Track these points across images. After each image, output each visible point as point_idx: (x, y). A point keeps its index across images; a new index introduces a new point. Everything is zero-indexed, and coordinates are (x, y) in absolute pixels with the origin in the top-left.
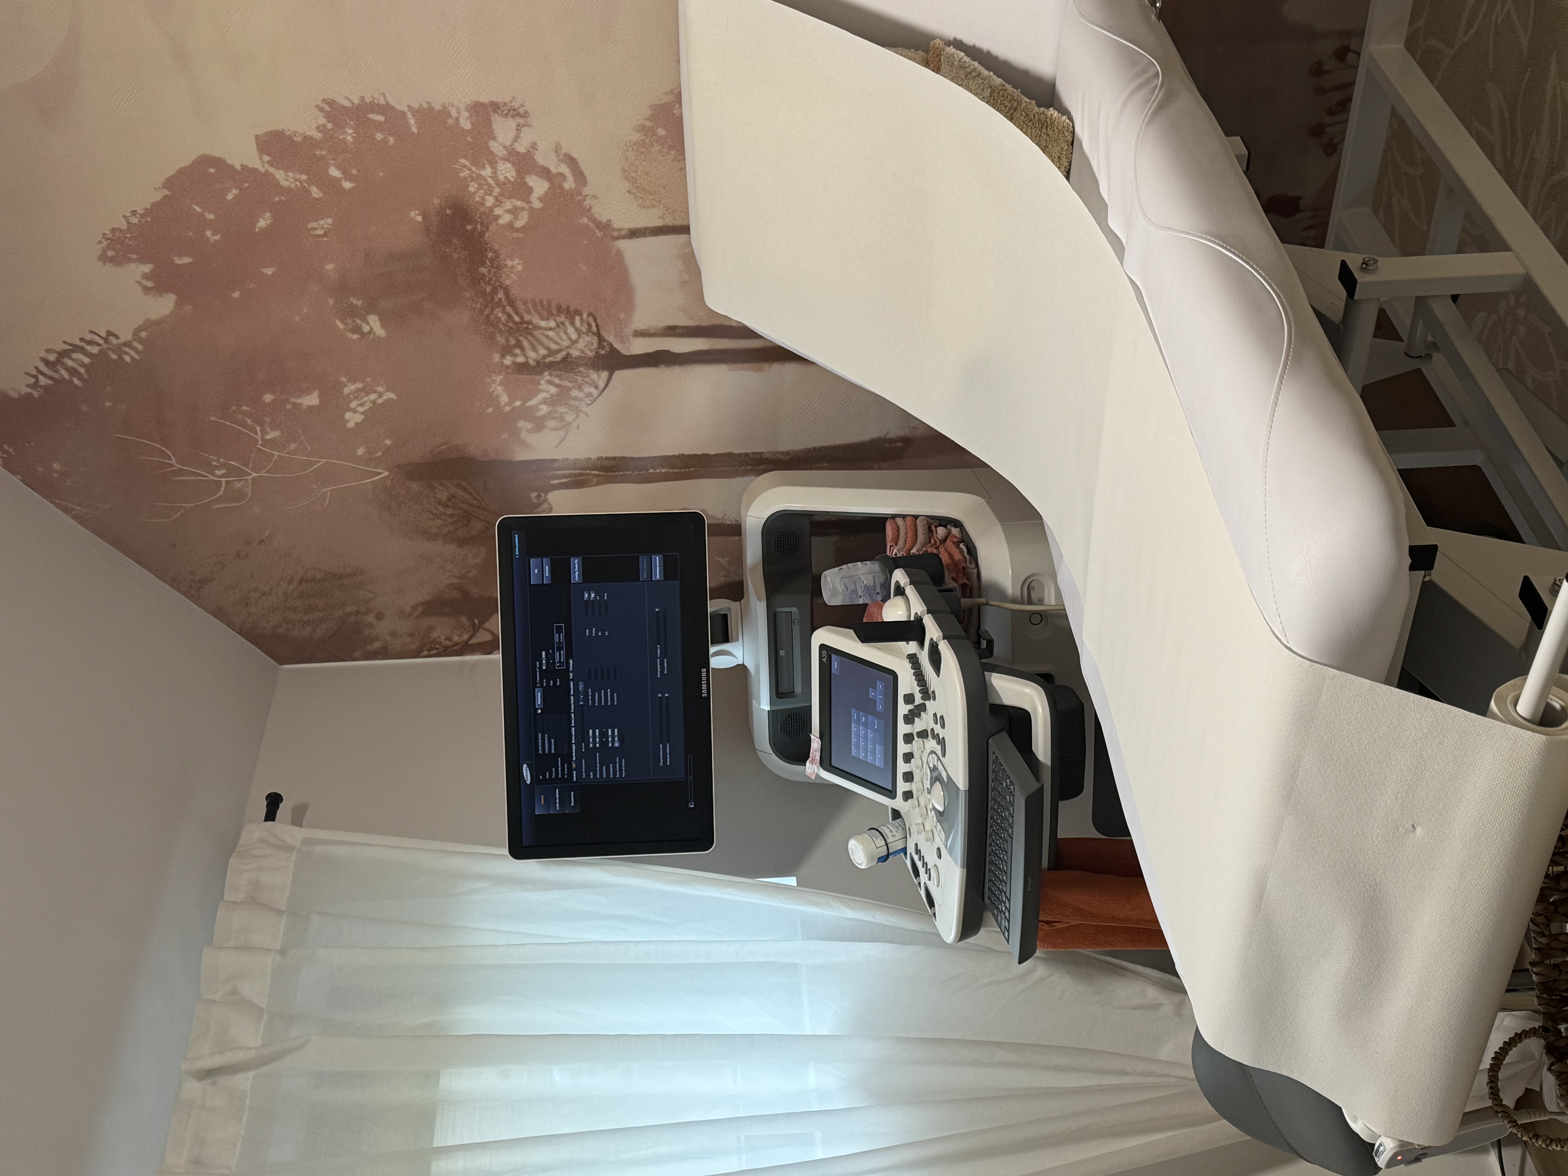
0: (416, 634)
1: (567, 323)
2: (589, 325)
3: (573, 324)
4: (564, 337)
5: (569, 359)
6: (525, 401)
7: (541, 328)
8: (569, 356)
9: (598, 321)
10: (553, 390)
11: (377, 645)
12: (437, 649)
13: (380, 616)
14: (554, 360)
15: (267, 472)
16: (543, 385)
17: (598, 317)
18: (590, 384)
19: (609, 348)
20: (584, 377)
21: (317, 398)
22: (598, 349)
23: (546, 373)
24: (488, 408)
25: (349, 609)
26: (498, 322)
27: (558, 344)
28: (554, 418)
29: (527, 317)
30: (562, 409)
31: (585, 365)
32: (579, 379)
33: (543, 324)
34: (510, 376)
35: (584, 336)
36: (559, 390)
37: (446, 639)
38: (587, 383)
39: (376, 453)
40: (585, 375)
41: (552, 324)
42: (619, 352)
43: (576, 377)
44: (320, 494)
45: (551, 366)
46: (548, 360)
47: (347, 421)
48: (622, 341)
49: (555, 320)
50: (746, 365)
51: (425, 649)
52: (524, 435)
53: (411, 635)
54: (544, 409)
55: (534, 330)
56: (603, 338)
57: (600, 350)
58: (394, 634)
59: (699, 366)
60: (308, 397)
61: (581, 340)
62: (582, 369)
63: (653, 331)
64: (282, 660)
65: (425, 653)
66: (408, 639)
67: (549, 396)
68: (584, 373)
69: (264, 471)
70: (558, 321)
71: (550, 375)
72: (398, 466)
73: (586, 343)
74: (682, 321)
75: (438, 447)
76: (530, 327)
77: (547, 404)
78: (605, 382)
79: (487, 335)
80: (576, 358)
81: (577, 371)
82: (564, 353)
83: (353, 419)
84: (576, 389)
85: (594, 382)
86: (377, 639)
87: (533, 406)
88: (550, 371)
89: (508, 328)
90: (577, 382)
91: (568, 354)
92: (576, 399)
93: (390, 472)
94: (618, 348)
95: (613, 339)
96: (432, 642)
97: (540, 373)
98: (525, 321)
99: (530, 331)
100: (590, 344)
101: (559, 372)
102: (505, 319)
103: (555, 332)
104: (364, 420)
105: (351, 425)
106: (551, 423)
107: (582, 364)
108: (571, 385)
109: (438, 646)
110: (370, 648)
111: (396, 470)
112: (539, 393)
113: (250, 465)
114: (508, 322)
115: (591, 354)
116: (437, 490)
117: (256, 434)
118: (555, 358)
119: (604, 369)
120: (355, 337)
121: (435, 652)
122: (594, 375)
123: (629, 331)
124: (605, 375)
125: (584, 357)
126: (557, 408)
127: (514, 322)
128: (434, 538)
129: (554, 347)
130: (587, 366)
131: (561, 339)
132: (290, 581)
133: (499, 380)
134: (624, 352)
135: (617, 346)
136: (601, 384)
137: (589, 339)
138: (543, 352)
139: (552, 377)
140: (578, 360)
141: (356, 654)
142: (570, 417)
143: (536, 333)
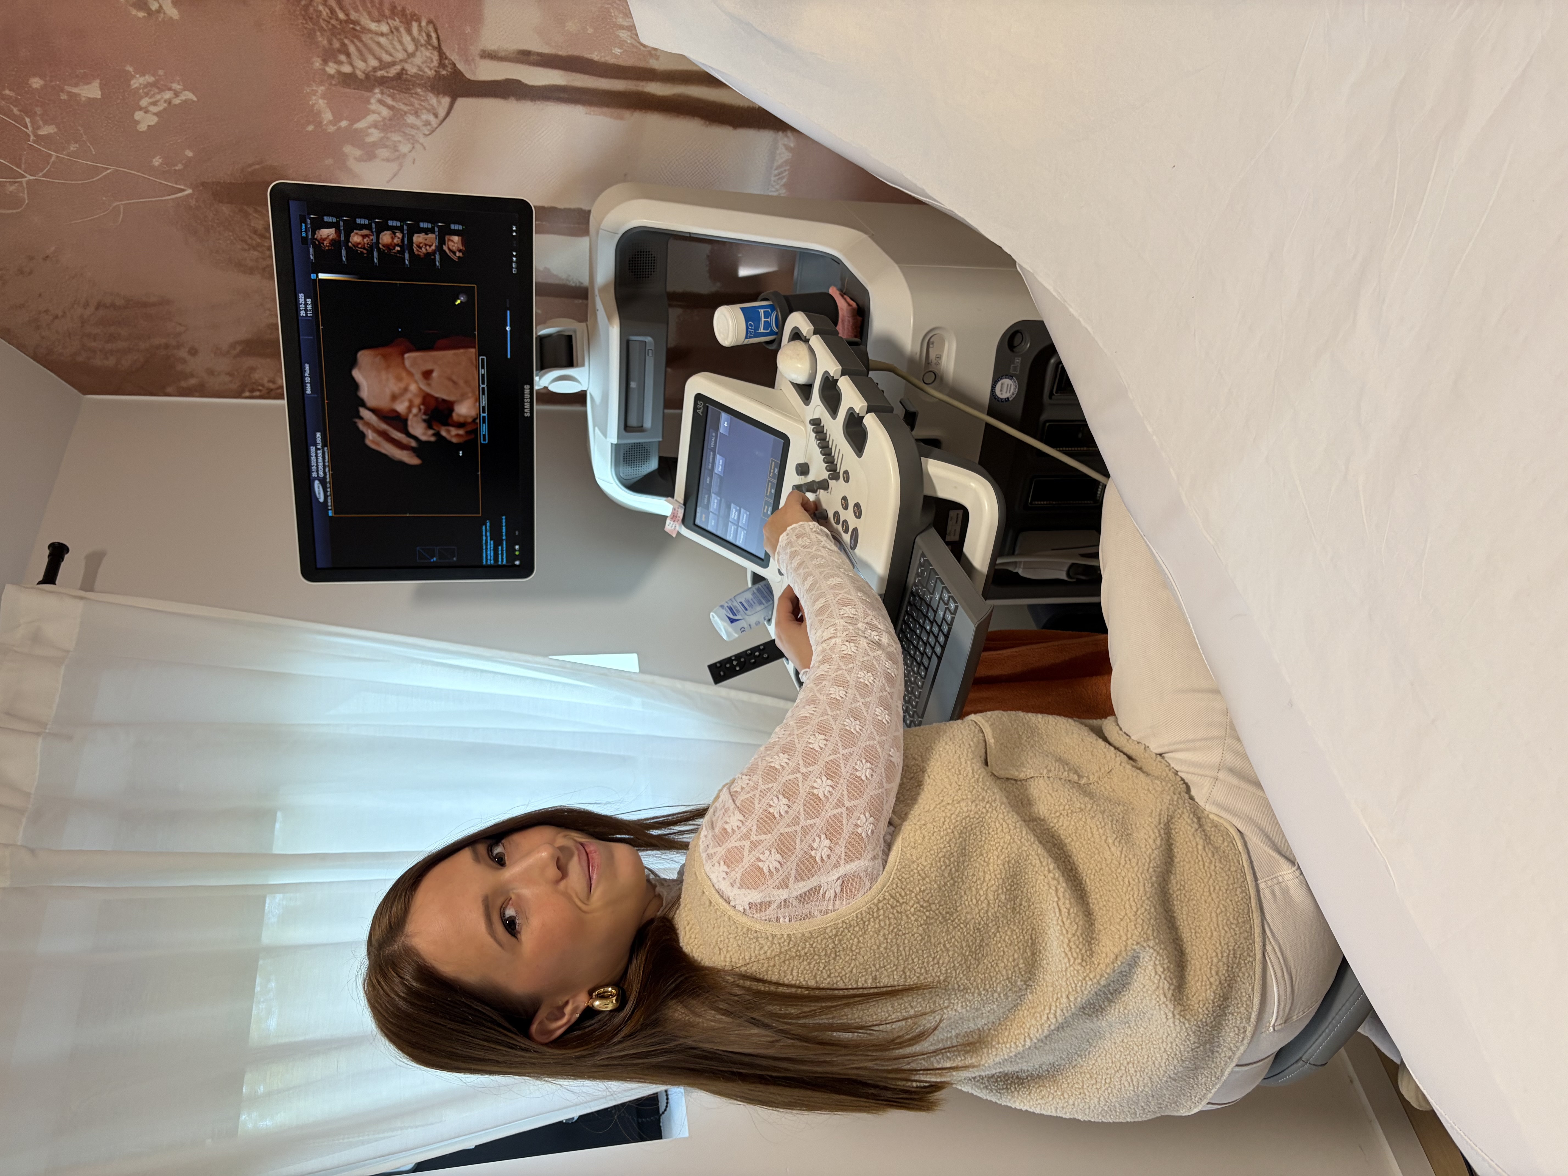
0: (236, 373)
1: (402, 30)
2: (429, 36)
3: (409, 31)
4: (399, 47)
5: (405, 76)
6: (354, 121)
7: (370, 31)
8: (404, 72)
9: (439, 31)
10: (385, 112)
11: (193, 381)
12: (260, 390)
13: (193, 352)
14: (386, 74)
15: (44, 176)
16: (374, 105)
17: (439, 26)
18: (428, 111)
19: (451, 69)
20: (422, 100)
21: (99, 89)
22: (438, 67)
23: (377, 90)
24: (308, 125)
25: (158, 341)
26: (318, 17)
27: (391, 55)
28: (386, 147)
29: (354, 16)
30: (396, 137)
31: (423, 86)
32: (416, 102)
33: (373, 26)
34: (333, 88)
35: (423, 49)
36: (391, 113)
37: (270, 381)
38: (426, 108)
39: (174, 166)
40: (423, 98)
41: (384, 28)
42: (463, 75)
43: (412, 99)
44: (111, 208)
45: (383, 82)
46: (380, 73)
47: (138, 122)
48: (467, 61)
49: (388, 23)
50: (605, 110)
51: (247, 389)
52: (352, 163)
53: (230, 374)
54: (375, 135)
55: (362, 32)
56: (445, 54)
57: (441, 70)
58: (211, 372)
59: (552, 104)
60: (86, 87)
61: (418, 54)
62: (419, 90)
63: (503, 54)
64: (85, 390)
65: (247, 394)
66: (227, 379)
67: (380, 119)
68: (421, 96)
69: (41, 174)
70: (392, 25)
71: (382, 93)
72: (203, 184)
73: (425, 58)
74: (536, 46)
75: (250, 165)
76: (358, 28)
77: (378, 129)
78: (446, 110)
79: (305, 32)
80: (412, 76)
81: (413, 91)
82: (398, 68)
83: (145, 120)
84: (411, 114)
85: (433, 108)
86: (192, 375)
87: (361, 129)
88: (382, 88)
89: (330, 26)
90: (413, 106)
91: (403, 69)
92: (412, 126)
93: (193, 190)
94: (462, 70)
95: (457, 57)
96: (254, 383)
97: (370, 89)
98: (352, 20)
99: (357, 33)
100: (429, 61)
101: (392, 91)
102: (327, 14)
103: (388, 39)
104: (157, 123)
105: (143, 127)
106: (383, 153)
107: (419, 85)
108: (405, 108)
109: (260, 388)
110: (184, 384)
111: (201, 188)
112: (369, 114)
113: (23, 166)
114: (331, 18)
115: (431, 73)
116: (251, 217)
117: (27, 127)
118: (387, 72)
119: (445, 94)
120: (141, 14)
121: (257, 393)
122: (433, 100)
123: (475, 50)
124: (446, 101)
125: (422, 76)
126: (389, 135)
127: (337, 19)
128: (251, 271)
129: (387, 58)
130: (426, 87)
131: (395, 48)
132: (86, 305)
133: (320, 92)
134: (469, 76)
135: (461, 66)
136: (442, 113)
137: (428, 54)
138: (374, 63)
139: (385, 96)
140: (414, 79)
141: (169, 390)
142: (404, 148)
143: (366, 38)
